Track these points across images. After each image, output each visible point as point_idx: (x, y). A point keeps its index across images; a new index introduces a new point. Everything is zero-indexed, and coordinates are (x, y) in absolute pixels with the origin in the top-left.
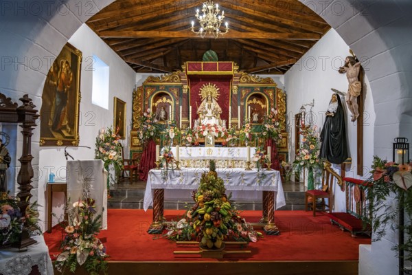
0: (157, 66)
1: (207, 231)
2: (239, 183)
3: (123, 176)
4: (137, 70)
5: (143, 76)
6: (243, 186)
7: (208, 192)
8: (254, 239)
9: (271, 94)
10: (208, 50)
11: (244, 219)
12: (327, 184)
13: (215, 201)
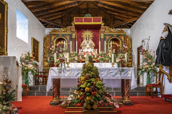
0: (57, 24)
1: (87, 98)
2: (107, 75)
3: (38, 81)
4: (46, 26)
5: (50, 30)
6: (110, 77)
7: (87, 74)
8: (117, 106)
9: (123, 39)
10: (87, 13)
11: (111, 95)
12: (159, 80)
13: (93, 80)
